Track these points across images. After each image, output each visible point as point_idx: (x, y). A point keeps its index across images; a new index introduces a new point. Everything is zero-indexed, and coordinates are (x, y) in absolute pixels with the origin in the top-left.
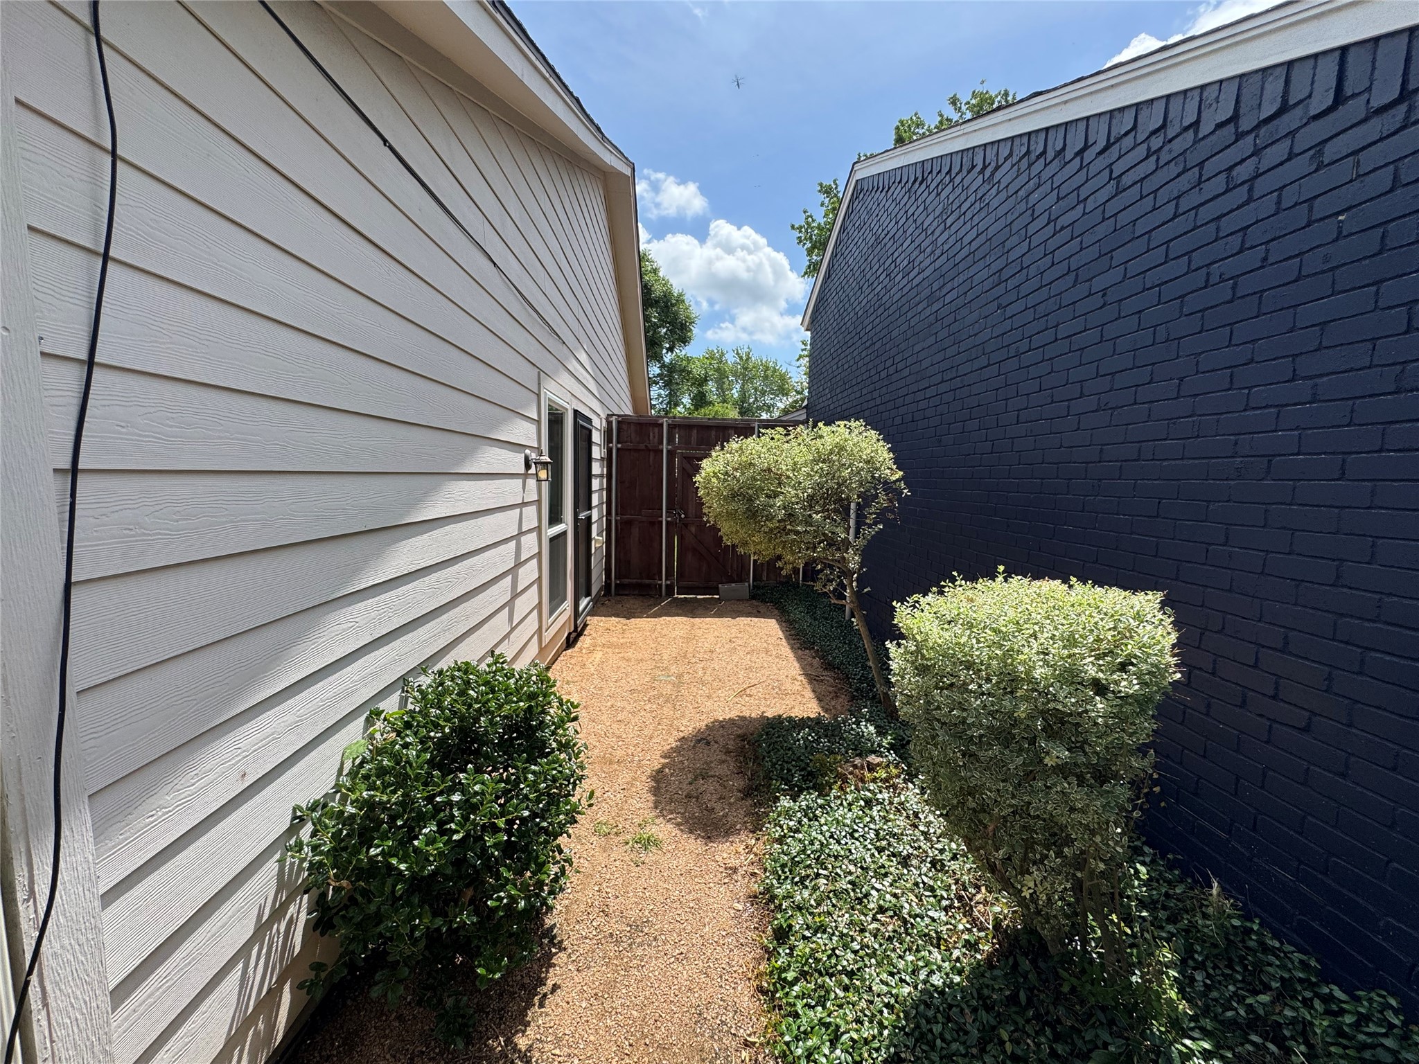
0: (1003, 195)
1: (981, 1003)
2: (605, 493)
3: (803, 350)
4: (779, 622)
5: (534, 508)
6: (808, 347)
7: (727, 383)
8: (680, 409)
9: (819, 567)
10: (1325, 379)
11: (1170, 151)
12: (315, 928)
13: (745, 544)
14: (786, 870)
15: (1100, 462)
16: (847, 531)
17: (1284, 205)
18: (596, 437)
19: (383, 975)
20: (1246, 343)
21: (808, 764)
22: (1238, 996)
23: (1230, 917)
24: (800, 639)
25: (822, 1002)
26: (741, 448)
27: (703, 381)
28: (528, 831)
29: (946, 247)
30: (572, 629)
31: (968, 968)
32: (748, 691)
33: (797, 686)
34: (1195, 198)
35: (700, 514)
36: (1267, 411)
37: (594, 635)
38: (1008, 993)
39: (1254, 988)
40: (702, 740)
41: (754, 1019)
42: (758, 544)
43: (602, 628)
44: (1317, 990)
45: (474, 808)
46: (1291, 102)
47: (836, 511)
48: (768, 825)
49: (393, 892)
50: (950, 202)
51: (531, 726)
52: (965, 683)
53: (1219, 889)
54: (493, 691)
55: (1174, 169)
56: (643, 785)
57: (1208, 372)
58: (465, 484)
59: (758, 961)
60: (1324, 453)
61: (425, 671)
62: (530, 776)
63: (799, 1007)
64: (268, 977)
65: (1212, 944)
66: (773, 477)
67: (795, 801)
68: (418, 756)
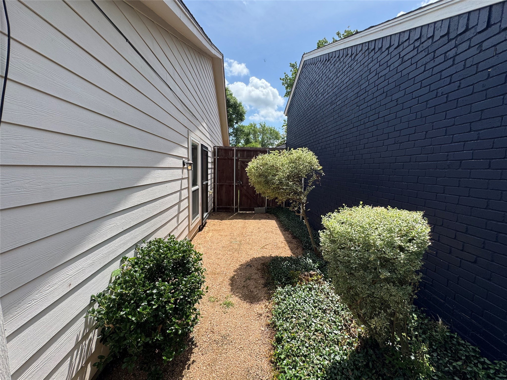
0: (359, 65)
1: (355, 367)
2: (213, 175)
3: (284, 123)
4: (276, 221)
5: (186, 180)
6: (286, 122)
7: (257, 135)
8: (240, 144)
9: (291, 201)
10: (483, 131)
11: (423, 47)
12: (101, 342)
13: (264, 193)
14: (280, 315)
15: (395, 163)
16: (301, 188)
17: (467, 66)
18: (210, 154)
19: (127, 359)
20: (451, 118)
21: (288, 275)
22: (449, 362)
23: (446, 332)
24: (284, 227)
25: (295, 367)
26: (263, 158)
27: (248, 134)
28: (182, 303)
29: (337, 84)
30: (201, 224)
31: (349, 353)
32: (265, 247)
33: (283, 245)
34: (432, 64)
35: (248, 182)
36: (459, 143)
37: (209, 226)
38: (365, 363)
39: (455, 359)
40: (249, 265)
41: (269, 373)
42: (269, 193)
43: (212, 224)
44: (479, 360)
45: (161, 296)
46: (470, 27)
47: (297, 181)
48: (273, 298)
49: (130, 328)
50: (339, 68)
51: (184, 263)
52: (350, 247)
53: (442, 322)
54: (169, 250)
55: (424, 54)
56: (227, 282)
57: (437, 129)
58: (160, 171)
59: (270, 350)
60: (482, 159)
61: (144, 242)
62: (183, 282)
63: (286, 369)
64: (81, 362)
65: (439, 342)
66: (275, 169)
67: (283, 289)
68: (140, 276)
